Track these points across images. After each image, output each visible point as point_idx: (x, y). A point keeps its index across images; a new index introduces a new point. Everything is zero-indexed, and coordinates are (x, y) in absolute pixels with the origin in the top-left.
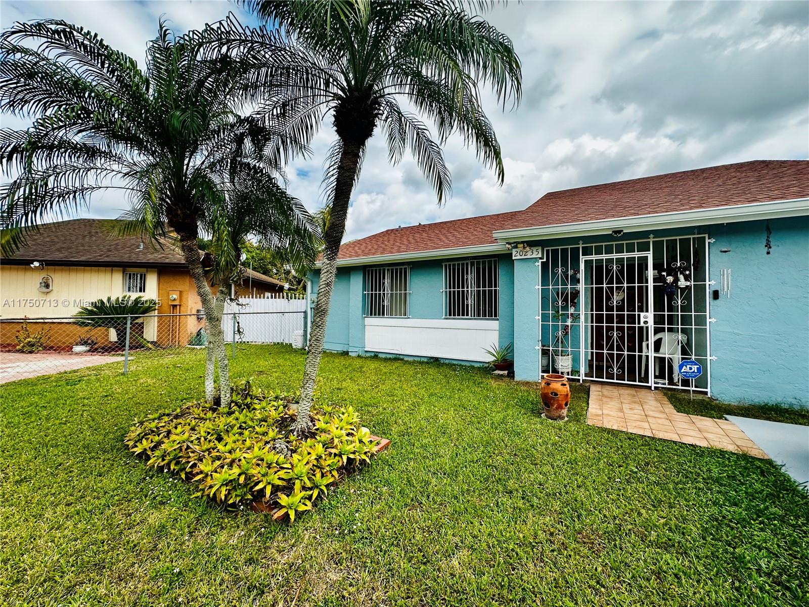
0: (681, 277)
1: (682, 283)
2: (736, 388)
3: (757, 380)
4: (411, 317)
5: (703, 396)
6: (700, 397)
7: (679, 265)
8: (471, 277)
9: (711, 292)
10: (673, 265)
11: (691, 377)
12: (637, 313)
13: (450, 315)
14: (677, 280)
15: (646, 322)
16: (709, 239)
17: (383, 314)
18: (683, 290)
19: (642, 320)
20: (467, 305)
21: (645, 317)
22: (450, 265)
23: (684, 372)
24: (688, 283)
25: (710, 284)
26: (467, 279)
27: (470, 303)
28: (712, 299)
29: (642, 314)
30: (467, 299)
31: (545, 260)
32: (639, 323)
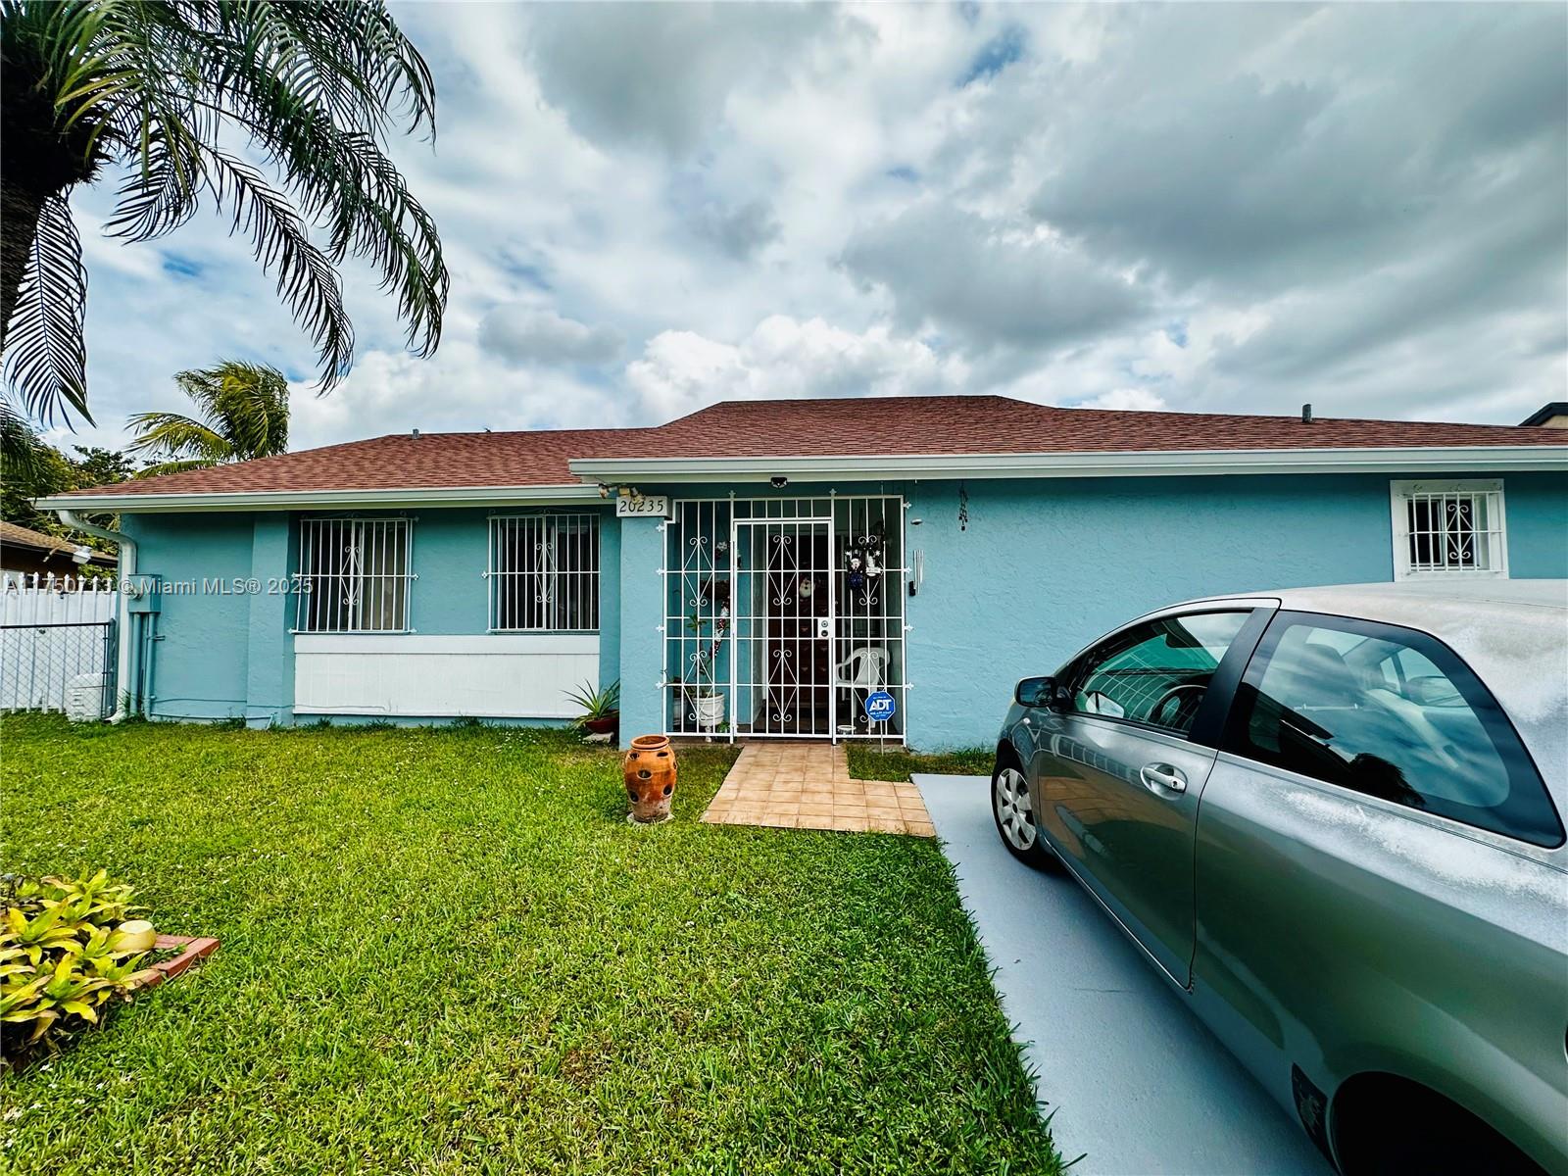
0: (870, 560)
1: (872, 570)
2: (936, 730)
3: (959, 716)
4: (413, 631)
5: (896, 746)
6: (895, 748)
7: (868, 541)
8: (547, 549)
9: (907, 584)
10: (861, 541)
11: (883, 718)
12: (813, 618)
13: (503, 626)
14: (864, 565)
15: (825, 633)
16: (904, 502)
17: (344, 626)
18: (874, 580)
19: (820, 629)
20: (540, 605)
21: (825, 625)
22: (503, 522)
23: (873, 711)
24: (879, 570)
25: (905, 571)
26: (539, 552)
27: (544, 601)
28: (907, 594)
29: (820, 620)
30: (539, 593)
31: (674, 522)
32: (816, 635)
